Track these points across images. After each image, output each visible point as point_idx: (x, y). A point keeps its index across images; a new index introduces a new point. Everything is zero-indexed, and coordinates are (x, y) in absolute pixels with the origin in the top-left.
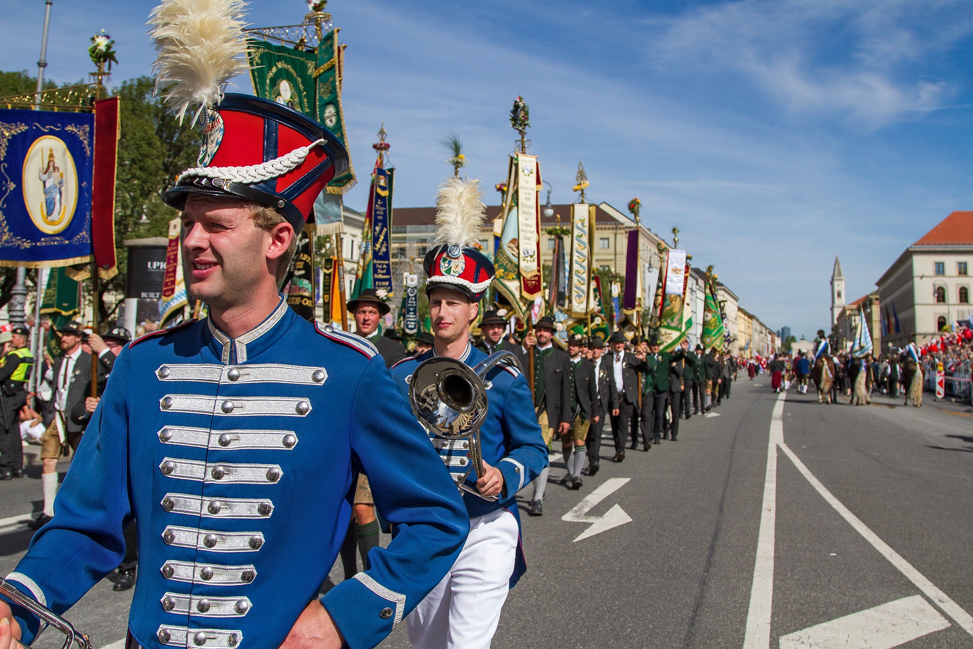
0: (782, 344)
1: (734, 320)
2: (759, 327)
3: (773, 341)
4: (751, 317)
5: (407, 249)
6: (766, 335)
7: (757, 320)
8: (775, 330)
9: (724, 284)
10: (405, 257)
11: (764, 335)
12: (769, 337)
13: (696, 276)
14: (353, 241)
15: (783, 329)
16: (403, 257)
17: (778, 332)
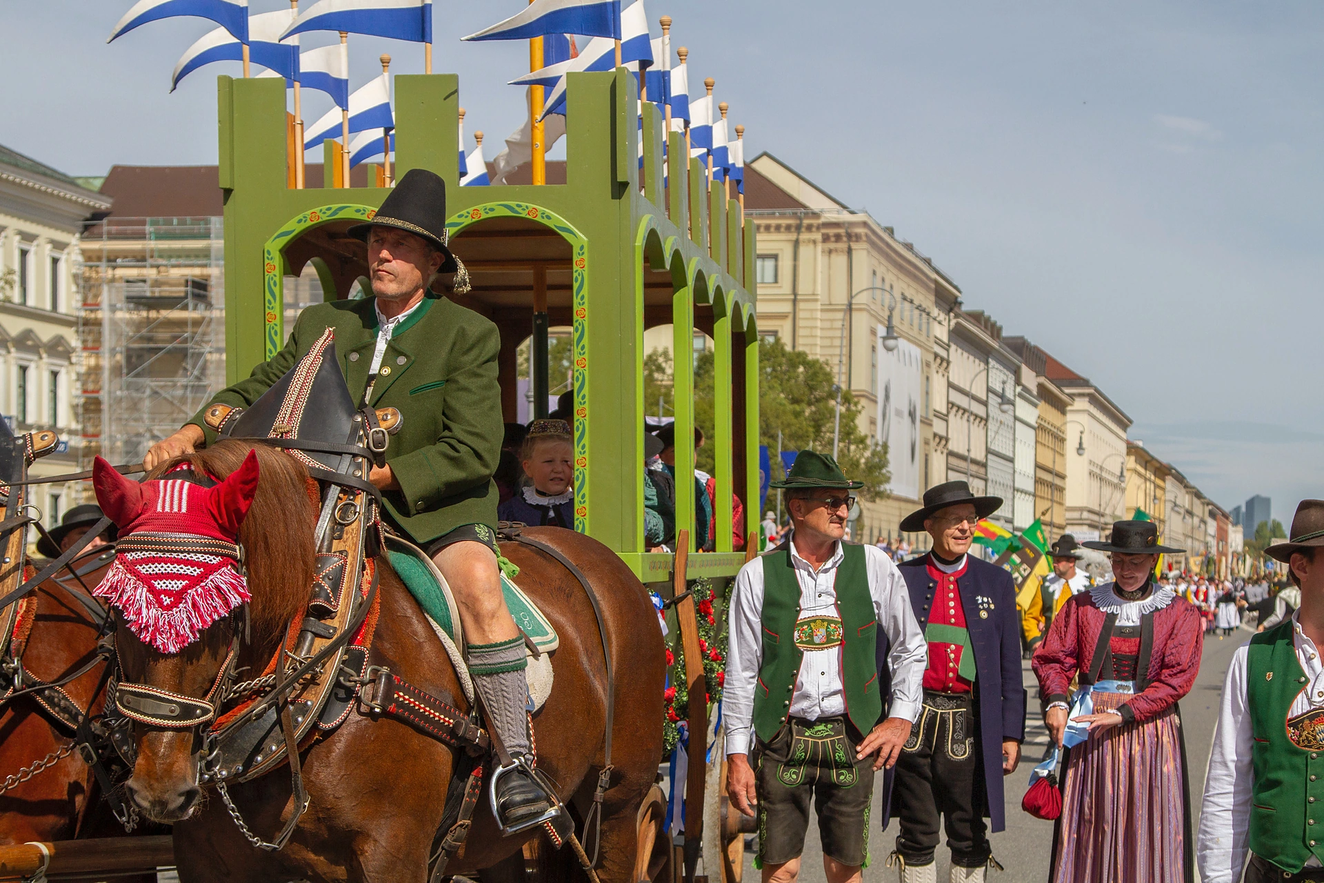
0: (1245, 544)
1: (1116, 481)
2: (1185, 500)
3: (1222, 536)
4: (1163, 471)
5: (213, 282)
6: (1203, 521)
7: (1180, 479)
8: (1227, 508)
9: (1093, 382)
10: (209, 306)
11: (1196, 520)
12: (1212, 526)
13: (1015, 359)
14: (55, 261)
15: (1251, 503)
16: (202, 306)
17: (1237, 509)
